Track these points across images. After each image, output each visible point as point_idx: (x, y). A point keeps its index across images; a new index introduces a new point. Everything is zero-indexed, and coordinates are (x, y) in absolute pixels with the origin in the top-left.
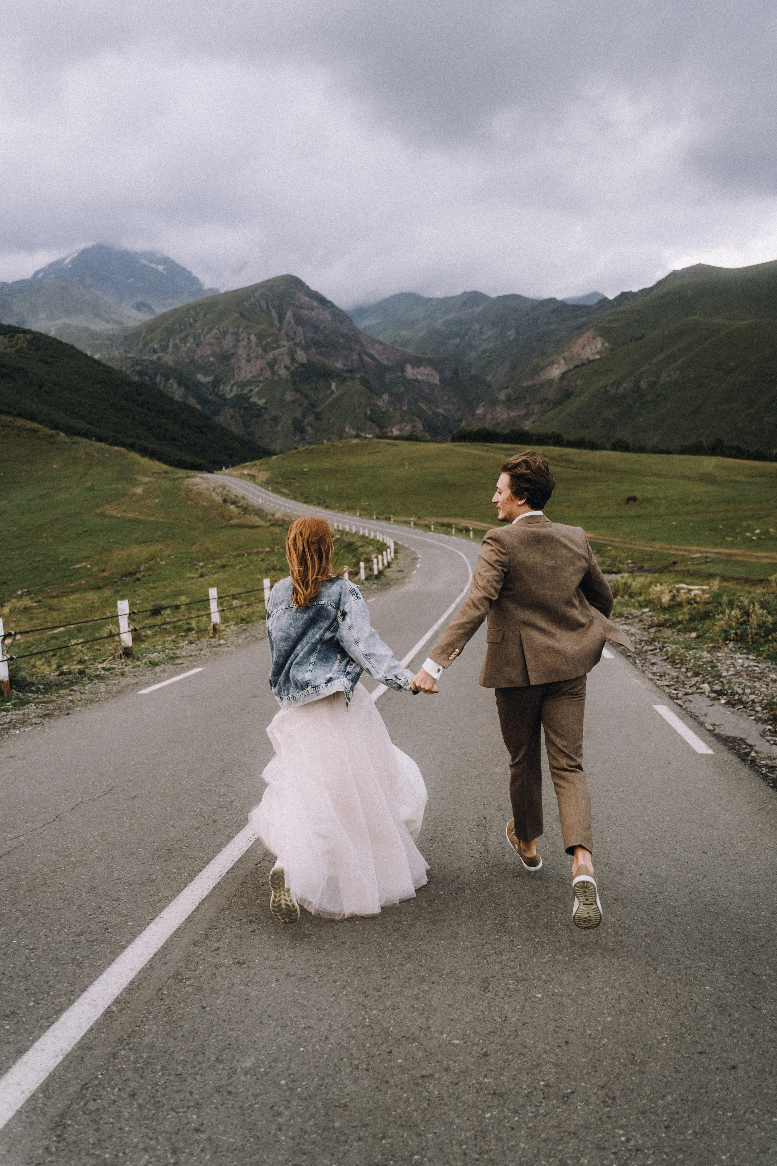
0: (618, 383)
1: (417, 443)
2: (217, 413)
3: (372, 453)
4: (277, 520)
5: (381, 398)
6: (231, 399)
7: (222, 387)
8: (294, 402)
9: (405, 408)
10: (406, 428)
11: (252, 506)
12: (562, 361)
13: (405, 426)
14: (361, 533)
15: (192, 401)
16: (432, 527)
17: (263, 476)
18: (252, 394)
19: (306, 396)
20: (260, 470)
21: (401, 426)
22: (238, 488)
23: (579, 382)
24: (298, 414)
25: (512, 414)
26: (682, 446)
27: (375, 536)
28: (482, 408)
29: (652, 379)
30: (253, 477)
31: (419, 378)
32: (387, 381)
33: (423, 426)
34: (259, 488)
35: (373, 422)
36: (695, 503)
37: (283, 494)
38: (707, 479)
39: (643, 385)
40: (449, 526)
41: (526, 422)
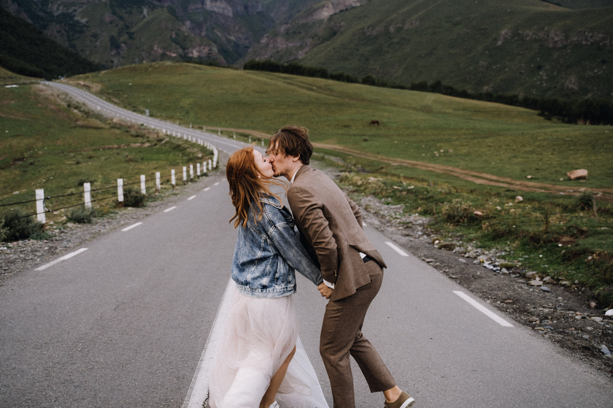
0: (373, 26)
1: (217, 68)
2: (45, 27)
3: (181, 74)
4: (116, 124)
5: (184, 24)
6: (57, 17)
7: (50, 5)
8: (111, 23)
9: (204, 34)
10: (204, 51)
11: (93, 111)
12: (331, 6)
13: (204, 49)
14: (185, 138)
15: (24, 16)
16: (235, 137)
17: (97, 87)
18: (75, 13)
19: (121, 18)
20: (93, 82)
21: (200, 48)
22: (78, 96)
23: (342, 23)
24: (115, 33)
25: (290, 45)
26: (412, 84)
27: (197, 141)
28: (266, 39)
29: (398, 25)
30: (88, 88)
31: (216, 10)
32: (190, 11)
33: (218, 50)
34: (95, 97)
35: (177, 44)
36: (415, 127)
37: (115, 103)
38: (427, 110)
39: (392, 29)
40: (247, 136)
41: (300, 52)
